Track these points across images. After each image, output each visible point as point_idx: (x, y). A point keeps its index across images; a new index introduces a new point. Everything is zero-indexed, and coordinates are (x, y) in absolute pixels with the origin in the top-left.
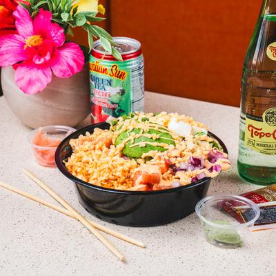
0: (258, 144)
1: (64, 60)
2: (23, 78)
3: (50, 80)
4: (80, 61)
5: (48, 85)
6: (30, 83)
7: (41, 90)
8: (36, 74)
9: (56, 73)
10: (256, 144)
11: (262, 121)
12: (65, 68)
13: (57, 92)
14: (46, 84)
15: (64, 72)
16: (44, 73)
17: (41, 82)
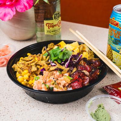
0: (52, 31)
1: (22, 3)
2: (1, 13)
3: (15, 13)
4: (31, 4)
5: (14, 16)
6: (5, 15)
7: (11, 19)
8: (8, 10)
9: (18, 10)
10: (51, 32)
11: (53, 19)
12: (22, 7)
13: (21, 20)
14: (13, 15)
15: (22, 9)
16: (12, 10)
17: (10, 14)
